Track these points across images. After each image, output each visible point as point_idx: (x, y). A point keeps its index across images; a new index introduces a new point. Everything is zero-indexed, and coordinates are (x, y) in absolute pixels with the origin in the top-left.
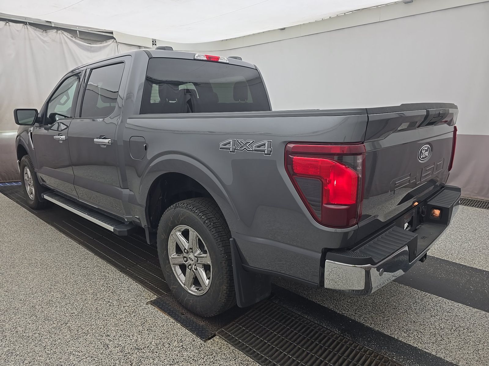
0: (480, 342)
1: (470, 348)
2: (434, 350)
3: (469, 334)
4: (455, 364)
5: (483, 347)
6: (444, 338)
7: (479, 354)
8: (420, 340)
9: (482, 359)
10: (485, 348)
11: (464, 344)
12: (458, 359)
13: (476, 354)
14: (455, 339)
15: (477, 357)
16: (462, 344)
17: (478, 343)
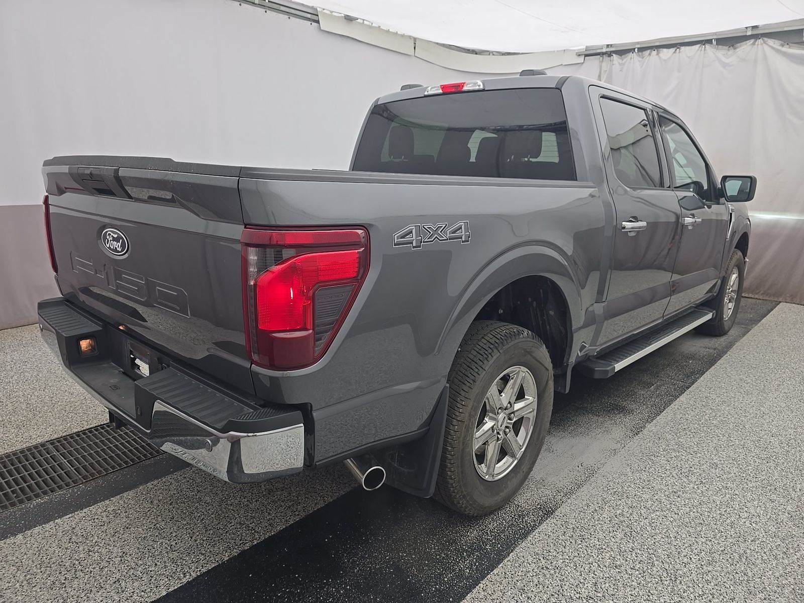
0: (27, 581)
1: (30, 561)
2: (62, 523)
3: (52, 579)
4: (25, 531)
5: (17, 578)
6: (71, 544)
7: (13, 566)
8: (90, 519)
9: (3, 562)
10: (13, 580)
11: (42, 560)
12: (28, 539)
13: (16, 561)
14: (59, 556)
15: (11, 559)
16: (44, 557)
17: (27, 578)
